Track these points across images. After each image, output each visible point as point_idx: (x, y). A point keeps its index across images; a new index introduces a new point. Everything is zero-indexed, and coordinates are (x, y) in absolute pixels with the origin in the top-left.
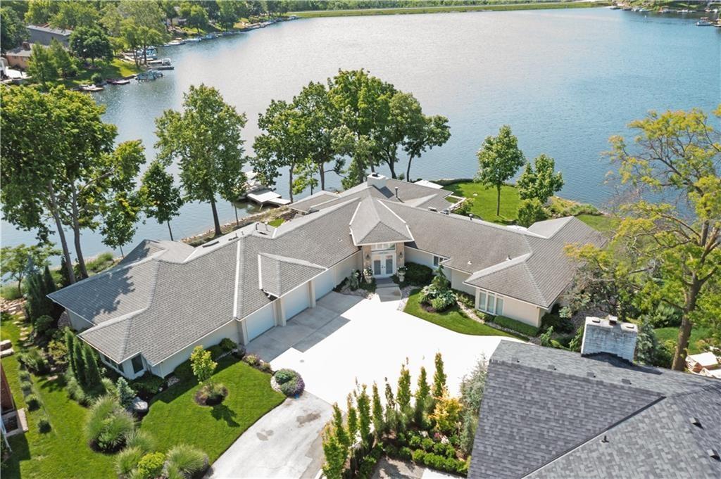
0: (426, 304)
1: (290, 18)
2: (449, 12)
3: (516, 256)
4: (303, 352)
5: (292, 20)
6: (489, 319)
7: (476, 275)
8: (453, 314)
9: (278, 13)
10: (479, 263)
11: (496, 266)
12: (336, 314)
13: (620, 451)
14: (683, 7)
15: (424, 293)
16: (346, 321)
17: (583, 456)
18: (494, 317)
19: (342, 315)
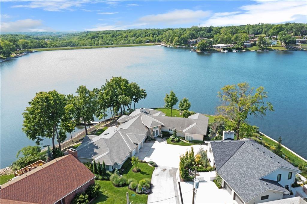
0: (173, 141)
1: (33, 51)
2: (101, 48)
3: (192, 124)
4: (149, 157)
5: (34, 52)
6: (190, 142)
7: (184, 131)
8: (180, 142)
9: (27, 50)
10: (184, 127)
11: (188, 128)
12: (150, 148)
13: (242, 152)
14: (184, 46)
15: (171, 138)
16: (154, 149)
17: (236, 155)
18: (191, 141)
19: (152, 148)
